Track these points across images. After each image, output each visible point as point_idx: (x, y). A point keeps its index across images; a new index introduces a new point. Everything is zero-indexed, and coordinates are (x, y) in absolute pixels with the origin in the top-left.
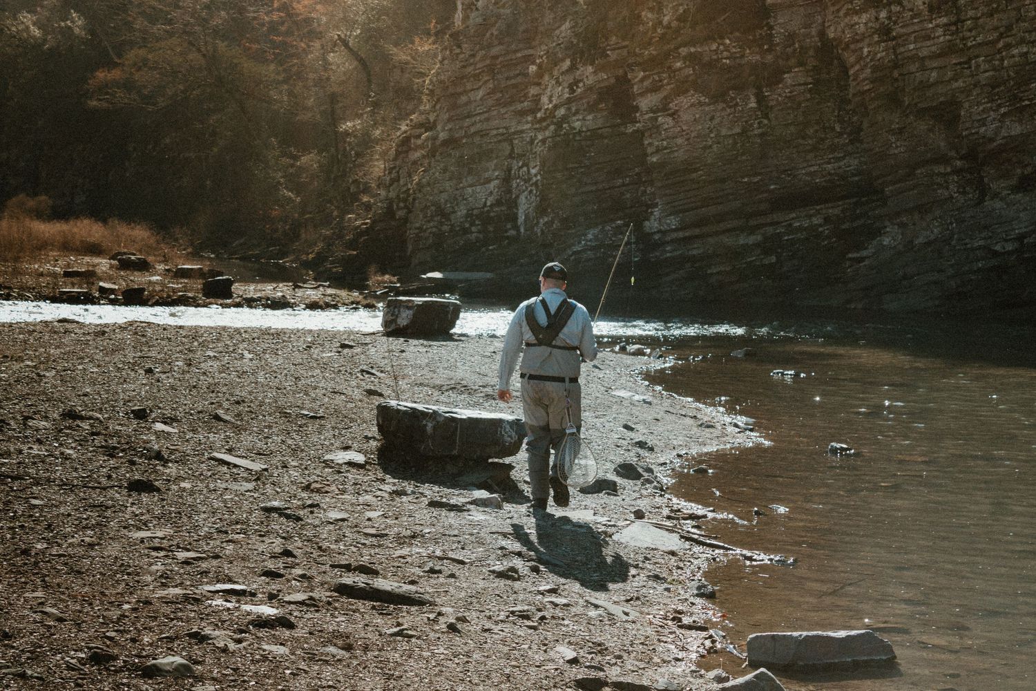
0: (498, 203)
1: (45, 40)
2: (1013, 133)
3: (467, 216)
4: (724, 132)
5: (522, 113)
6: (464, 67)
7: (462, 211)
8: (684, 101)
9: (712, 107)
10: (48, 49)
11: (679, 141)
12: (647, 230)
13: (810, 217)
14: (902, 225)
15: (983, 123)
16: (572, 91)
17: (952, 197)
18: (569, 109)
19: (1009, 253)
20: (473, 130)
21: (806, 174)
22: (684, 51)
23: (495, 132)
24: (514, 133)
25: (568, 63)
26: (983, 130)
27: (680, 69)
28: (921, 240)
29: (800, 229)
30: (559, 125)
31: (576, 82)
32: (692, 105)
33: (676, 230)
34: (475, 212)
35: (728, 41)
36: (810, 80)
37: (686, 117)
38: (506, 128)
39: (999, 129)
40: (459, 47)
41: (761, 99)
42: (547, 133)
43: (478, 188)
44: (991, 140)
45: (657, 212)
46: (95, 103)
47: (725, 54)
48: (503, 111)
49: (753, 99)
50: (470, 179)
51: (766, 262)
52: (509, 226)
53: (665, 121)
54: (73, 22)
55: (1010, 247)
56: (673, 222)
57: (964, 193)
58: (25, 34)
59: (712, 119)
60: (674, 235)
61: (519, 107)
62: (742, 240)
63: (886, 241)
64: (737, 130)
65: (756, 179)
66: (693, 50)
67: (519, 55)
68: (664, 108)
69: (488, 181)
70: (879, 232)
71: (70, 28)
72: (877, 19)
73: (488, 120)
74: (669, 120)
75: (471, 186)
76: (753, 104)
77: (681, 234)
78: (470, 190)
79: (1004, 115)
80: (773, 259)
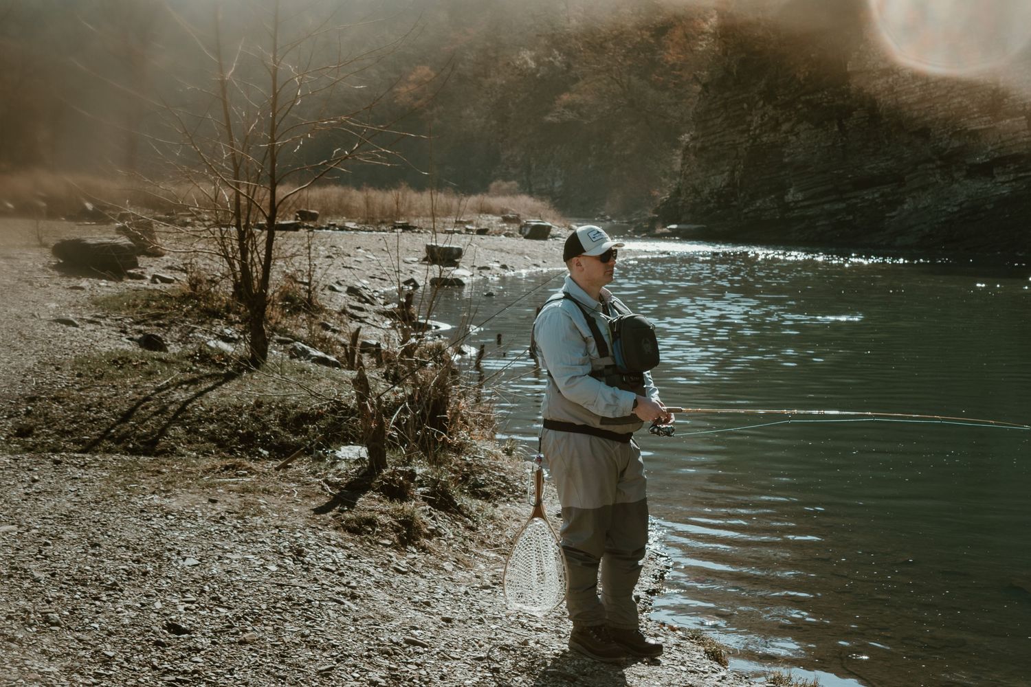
0: (728, 185)
1: (538, 71)
2: (955, 146)
3: (710, 193)
4: (823, 144)
5: (743, 132)
6: (710, 104)
7: (707, 191)
8: (801, 127)
9: (816, 131)
10: (540, 76)
11: (800, 150)
12: (786, 201)
13: (873, 193)
14: (914, 197)
15: (941, 140)
16: (762, 120)
17: (937, 182)
18: (761, 130)
19: (955, 213)
20: (715, 142)
21: (869, 169)
22: (803, 98)
23: (727, 143)
24: (739, 144)
25: (761, 103)
26: (940, 144)
27: (801, 108)
28: (920, 206)
29: (868, 200)
30: (755, 140)
31: (765, 114)
32: (806, 129)
33: (802, 201)
34: (715, 191)
35: (826, 93)
36: (868, 115)
37: (803, 136)
38: (734, 141)
39: (948, 144)
40: (707, 92)
41: (841, 126)
42: (748, 145)
43: (717, 177)
44: (945, 149)
45: (792, 191)
46: (550, 119)
47: (825, 100)
48: (732, 130)
49: (836, 126)
50: (713, 171)
51: (847, 219)
52: (733, 199)
53: (792, 138)
54: (555, 58)
55: (956, 209)
56: (800, 196)
57: (944, 179)
58: (525, 66)
59: (817, 137)
60: (802, 204)
61: (741, 128)
62: (836, 207)
63: (906, 206)
64: (830, 144)
65: (841, 171)
66: (808, 97)
67: (740, 97)
68: (791, 131)
69: (723, 172)
70: (902, 202)
71: (552, 62)
72: (887, 82)
73: (723, 136)
74: (794, 138)
75: (713, 175)
76: (836, 129)
77: (806, 203)
78: (712, 178)
79: (951, 136)
80: (851, 217)
